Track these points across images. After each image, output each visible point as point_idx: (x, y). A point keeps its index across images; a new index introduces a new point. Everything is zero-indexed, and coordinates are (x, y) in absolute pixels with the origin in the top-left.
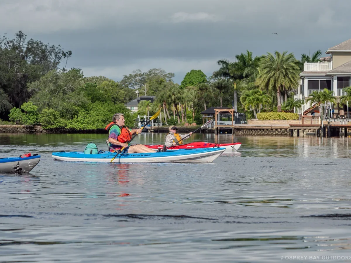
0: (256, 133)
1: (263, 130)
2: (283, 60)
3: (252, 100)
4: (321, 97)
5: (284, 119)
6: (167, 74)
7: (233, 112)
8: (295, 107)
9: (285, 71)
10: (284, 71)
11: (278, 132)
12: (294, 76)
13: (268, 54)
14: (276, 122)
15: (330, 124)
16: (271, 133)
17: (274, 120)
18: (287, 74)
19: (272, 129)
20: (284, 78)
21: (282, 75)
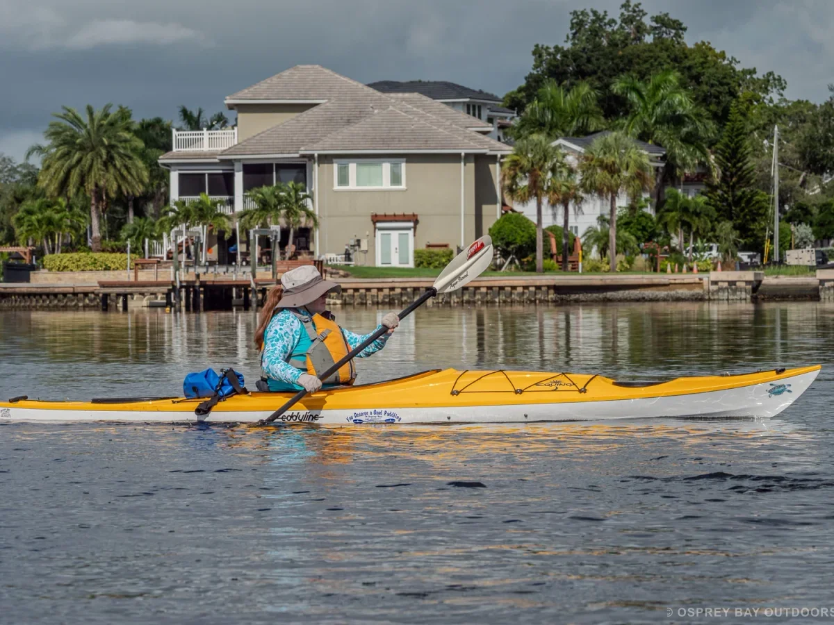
0: (39, 304)
1: (55, 295)
2: (102, 125)
3: (36, 224)
4: (193, 213)
5: (105, 269)
6: (18, 167)
7: (28, 254)
8: (147, 240)
9: (108, 153)
10: (104, 152)
11: (91, 300)
12: (129, 163)
13: (65, 112)
14: (87, 275)
15: (203, 278)
16: (73, 303)
17: (83, 270)
18: (111, 159)
19: (75, 294)
20: (104, 168)
21: (99, 160)
